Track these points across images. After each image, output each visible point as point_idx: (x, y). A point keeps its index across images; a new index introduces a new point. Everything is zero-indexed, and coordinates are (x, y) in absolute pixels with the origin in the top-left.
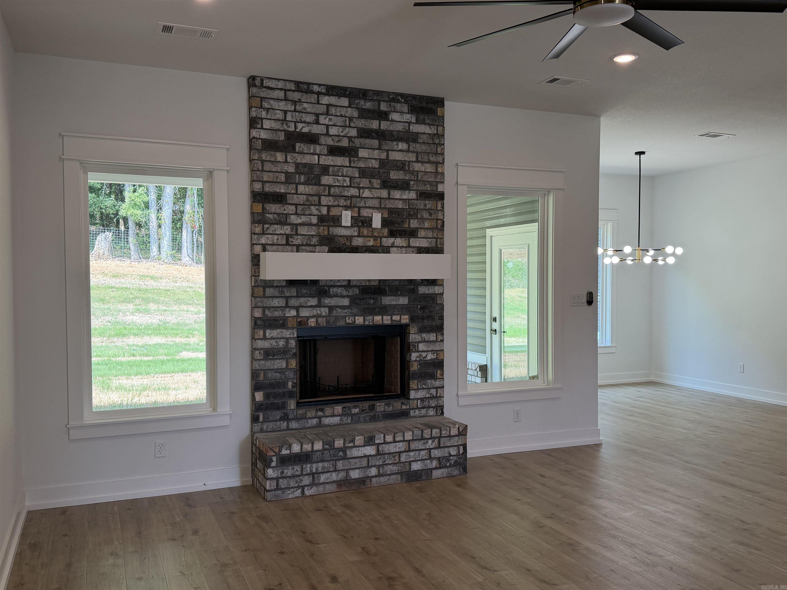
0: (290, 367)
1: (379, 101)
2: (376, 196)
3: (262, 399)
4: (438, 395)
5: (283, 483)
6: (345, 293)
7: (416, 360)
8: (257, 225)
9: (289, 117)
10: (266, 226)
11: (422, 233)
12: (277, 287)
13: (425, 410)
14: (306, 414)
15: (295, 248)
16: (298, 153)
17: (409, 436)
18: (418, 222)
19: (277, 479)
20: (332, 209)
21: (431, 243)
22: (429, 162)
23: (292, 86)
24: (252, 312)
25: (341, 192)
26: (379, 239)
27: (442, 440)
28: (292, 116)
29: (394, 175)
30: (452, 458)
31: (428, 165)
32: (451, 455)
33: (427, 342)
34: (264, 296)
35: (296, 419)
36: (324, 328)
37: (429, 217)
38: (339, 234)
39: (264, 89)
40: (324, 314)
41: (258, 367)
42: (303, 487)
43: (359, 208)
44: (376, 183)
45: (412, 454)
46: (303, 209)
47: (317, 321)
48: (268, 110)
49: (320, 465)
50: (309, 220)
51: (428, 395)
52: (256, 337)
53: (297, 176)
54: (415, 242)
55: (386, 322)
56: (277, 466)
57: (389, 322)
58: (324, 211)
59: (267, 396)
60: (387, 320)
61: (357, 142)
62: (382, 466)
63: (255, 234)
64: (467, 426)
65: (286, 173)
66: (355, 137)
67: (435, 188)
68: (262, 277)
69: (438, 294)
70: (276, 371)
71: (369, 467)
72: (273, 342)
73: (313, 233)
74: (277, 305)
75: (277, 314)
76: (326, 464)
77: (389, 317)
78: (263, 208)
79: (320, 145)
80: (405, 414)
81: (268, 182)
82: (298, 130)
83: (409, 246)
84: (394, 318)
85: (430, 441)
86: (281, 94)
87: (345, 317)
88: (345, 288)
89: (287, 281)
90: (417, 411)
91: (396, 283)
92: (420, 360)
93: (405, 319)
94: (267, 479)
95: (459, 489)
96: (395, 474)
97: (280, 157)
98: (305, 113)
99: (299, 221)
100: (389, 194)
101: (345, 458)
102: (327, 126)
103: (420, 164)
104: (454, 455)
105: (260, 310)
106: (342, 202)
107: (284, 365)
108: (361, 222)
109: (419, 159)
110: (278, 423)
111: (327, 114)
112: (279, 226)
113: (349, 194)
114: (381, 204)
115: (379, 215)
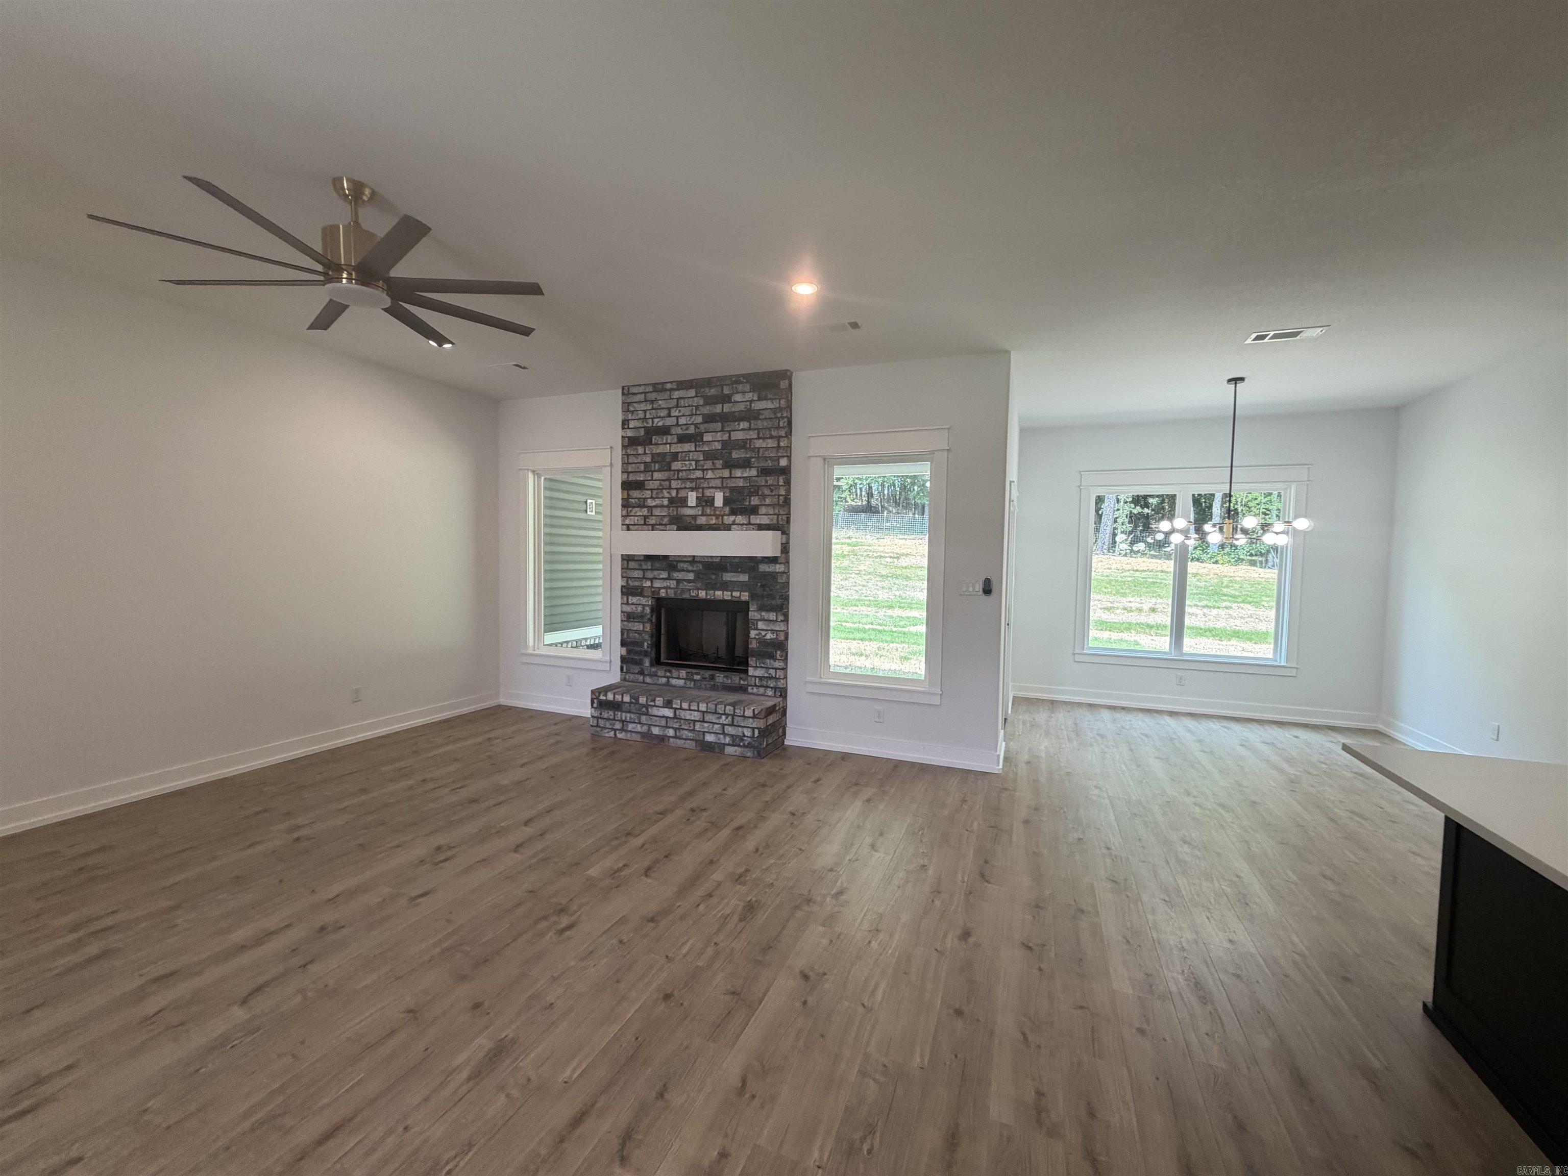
0: (646, 630)
1: (722, 386)
2: (718, 476)
3: (627, 654)
4: (777, 677)
5: (602, 723)
7: (755, 638)
8: (625, 508)
9: (648, 416)
10: (630, 509)
12: (637, 560)
13: (763, 689)
16: (654, 445)
18: (759, 498)
19: (597, 718)
20: (680, 491)
21: (772, 520)
22: (771, 437)
23: (650, 389)
24: (621, 581)
28: (650, 414)
29: (735, 455)
30: (746, 738)
31: (769, 441)
33: (766, 620)
34: (626, 568)
35: (650, 675)
36: (672, 598)
38: (685, 514)
39: (630, 396)
40: (672, 586)
41: (626, 627)
43: (703, 488)
44: (719, 463)
46: (657, 493)
47: (667, 592)
48: (632, 412)
50: (662, 502)
51: (766, 675)
52: (625, 602)
53: (653, 465)
54: (755, 520)
55: (726, 598)
56: (597, 708)
57: (729, 598)
58: (674, 493)
59: (630, 652)
60: (727, 596)
61: (702, 427)
63: (626, 516)
65: (645, 463)
66: (700, 424)
67: (776, 463)
69: (779, 572)
70: (636, 631)
72: (634, 607)
73: (665, 514)
74: (636, 576)
75: (637, 584)
76: (632, 716)
77: (729, 593)
78: (628, 495)
79: (671, 435)
81: (632, 472)
82: (654, 425)
84: (734, 594)
85: (724, 718)
86: (642, 397)
87: (690, 590)
88: (691, 564)
94: (592, 716)
96: (691, 740)
97: (640, 450)
98: (660, 409)
99: (654, 504)
100: (731, 473)
102: (677, 417)
103: (761, 441)
106: (689, 484)
107: (641, 628)
108: (705, 502)
109: (761, 435)
110: (637, 676)
111: (677, 406)
112: (638, 509)
113: (694, 477)
114: (722, 484)
115: (722, 493)
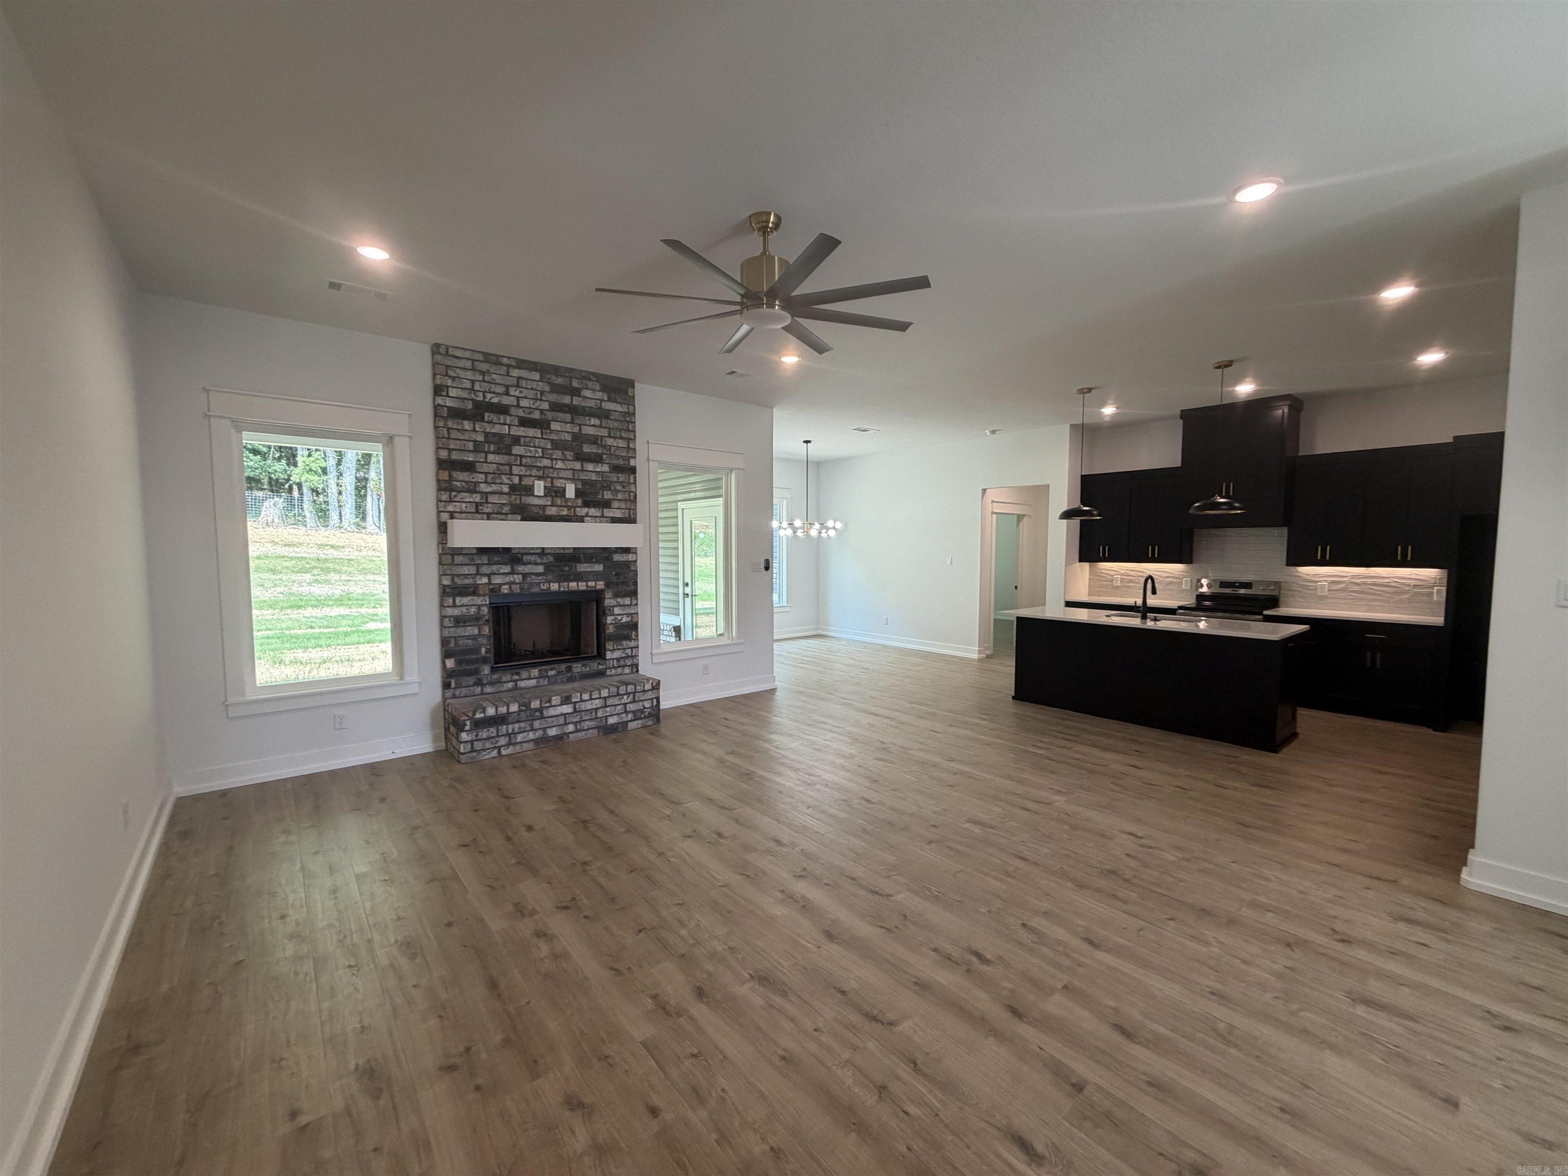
0: (483, 633)
1: (571, 378)
2: (569, 468)
3: (453, 666)
4: (633, 654)
5: (478, 746)
6: (539, 561)
7: (611, 623)
8: (443, 492)
9: (477, 387)
10: (453, 494)
11: (616, 504)
13: (621, 668)
14: (501, 678)
15: (485, 516)
16: (486, 422)
17: (605, 693)
18: (611, 493)
19: (472, 742)
20: (524, 478)
21: (624, 514)
22: (621, 438)
23: (481, 357)
24: (440, 580)
25: (533, 463)
26: (573, 509)
27: (637, 695)
28: (480, 385)
29: (587, 449)
30: (646, 710)
31: (620, 441)
32: (645, 708)
33: (622, 606)
34: (453, 564)
35: (491, 683)
36: (519, 594)
37: (623, 489)
38: (532, 503)
39: (450, 358)
40: (517, 581)
41: (448, 635)
42: (499, 748)
43: (552, 478)
44: (570, 455)
45: (608, 709)
46: (493, 478)
47: (510, 588)
48: (454, 379)
49: (517, 725)
50: (499, 488)
51: (624, 655)
52: (445, 605)
53: (486, 445)
54: (608, 513)
55: (581, 588)
56: (471, 730)
57: (585, 588)
58: (516, 480)
59: (459, 663)
60: (582, 586)
61: (550, 415)
62: (579, 722)
63: (441, 501)
64: (659, 681)
65: (475, 441)
66: (547, 410)
67: (627, 463)
68: (449, 545)
69: (632, 561)
70: (468, 637)
71: (566, 724)
72: (464, 609)
73: (504, 502)
74: (467, 572)
75: (467, 581)
76: (522, 725)
77: (584, 584)
78: (450, 476)
79: (511, 416)
80: (601, 674)
81: (455, 450)
82: (487, 400)
83: (603, 516)
85: (625, 697)
86: (468, 364)
87: (540, 583)
88: (539, 556)
89: (477, 548)
90: (613, 670)
91: (591, 551)
92: (616, 623)
93: (600, 585)
94: (461, 742)
95: (651, 737)
96: (592, 728)
97: (467, 425)
98: (494, 384)
99: (489, 489)
100: (582, 466)
101: (542, 717)
102: (518, 398)
103: (612, 439)
104: (648, 708)
105: (449, 578)
106: (534, 472)
107: (476, 631)
108: (555, 492)
109: (612, 434)
110: (472, 688)
111: (518, 386)
112: (467, 494)
113: (542, 465)
114: (574, 476)
115: (573, 486)
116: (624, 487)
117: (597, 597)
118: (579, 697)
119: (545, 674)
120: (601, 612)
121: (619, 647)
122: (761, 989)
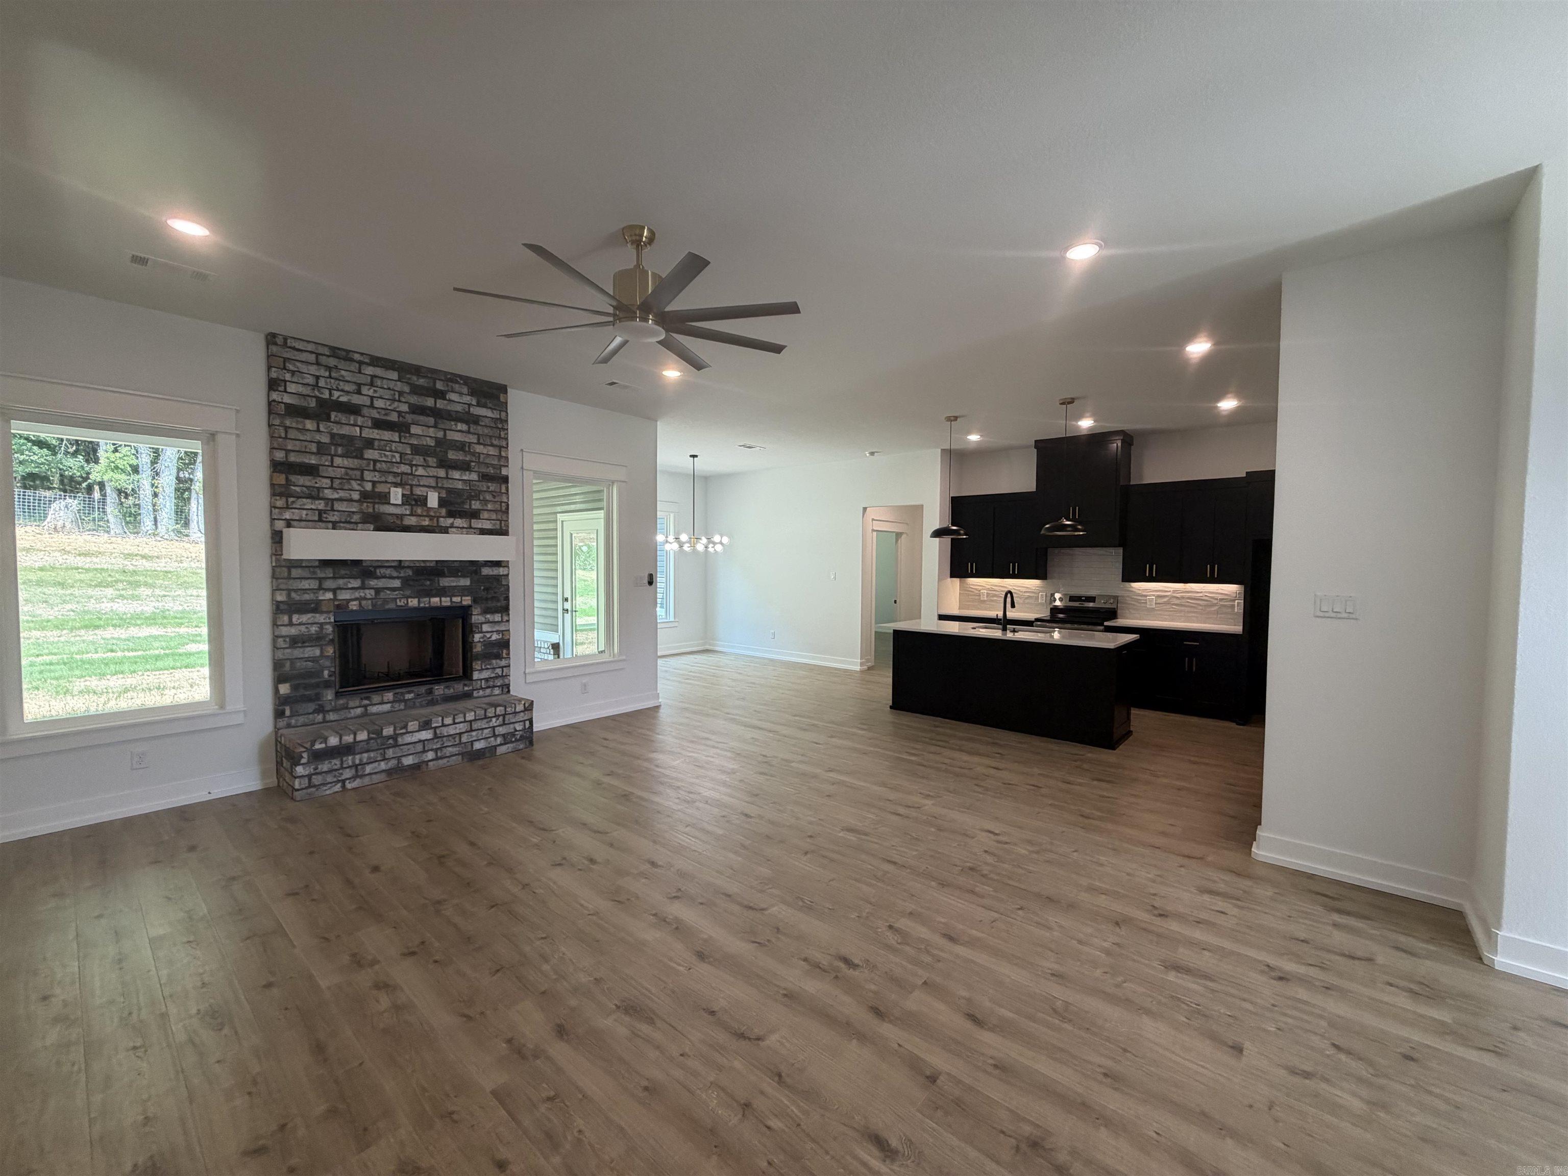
0: (326, 654)
1: (435, 380)
2: (431, 475)
3: (288, 691)
4: (504, 674)
5: (317, 780)
6: (395, 574)
7: (480, 641)
8: (278, 498)
9: (322, 383)
10: (291, 500)
11: (485, 515)
12: (306, 567)
13: (490, 689)
14: (347, 703)
15: (330, 525)
16: (333, 423)
17: (470, 716)
18: (480, 503)
19: (309, 776)
20: (378, 485)
21: (494, 525)
22: (492, 445)
23: (326, 351)
24: (273, 595)
25: (389, 468)
26: (435, 519)
27: (507, 717)
28: (326, 382)
29: (452, 455)
30: (517, 733)
31: (490, 448)
32: (516, 731)
33: (491, 622)
34: (289, 578)
35: (335, 710)
36: (369, 611)
37: (493, 499)
38: (387, 512)
39: (288, 350)
40: (369, 596)
41: (281, 657)
42: (343, 781)
43: (412, 486)
44: (432, 461)
45: (474, 733)
46: (340, 483)
47: (360, 604)
48: (293, 373)
49: (365, 755)
50: (348, 495)
51: (493, 675)
52: (279, 623)
53: (333, 448)
54: (476, 524)
55: (444, 604)
56: (308, 762)
57: (449, 604)
58: (368, 486)
59: (294, 688)
60: (446, 602)
61: (409, 418)
62: (440, 749)
63: (275, 507)
64: (533, 701)
65: (319, 443)
66: (406, 413)
67: (498, 472)
68: (285, 556)
69: (503, 575)
70: (307, 659)
71: (425, 751)
72: (303, 628)
73: (354, 510)
74: (307, 587)
75: (307, 597)
76: (372, 754)
77: (448, 599)
78: (287, 479)
79: (364, 417)
80: (468, 695)
81: (293, 451)
82: (334, 398)
83: (471, 527)
84: (454, 599)
85: (494, 720)
86: (311, 358)
87: (396, 599)
88: (395, 569)
89: (320, 561)
90: (481, 691)
91: (456, 564)
92: (484, 641)
93: (467, 601)
94: (295, 778)
95: (523, 761)
97: (310, 425)
98: (343, 381)
99: (336, 496)
100: (447, 474)
101: (396, 745)
102: (372, 398)
103: (482, 447)
104: (519, 731)
105: (284, 593)
106: (391, 479)
107: (317, 652)
108: (415, 501)
109: (481, 441)
110: (311, 716)
111: (372, 384)
112: (309, 500)
113: (399, 471)
114: (437, 483)
115: (437, 494)
116: (494, 497)
117: (464, 613)
118: (440, 721)
119: (402, 698)
120: (468, 629)
121: (488, 667)
122: (627, 1019)
